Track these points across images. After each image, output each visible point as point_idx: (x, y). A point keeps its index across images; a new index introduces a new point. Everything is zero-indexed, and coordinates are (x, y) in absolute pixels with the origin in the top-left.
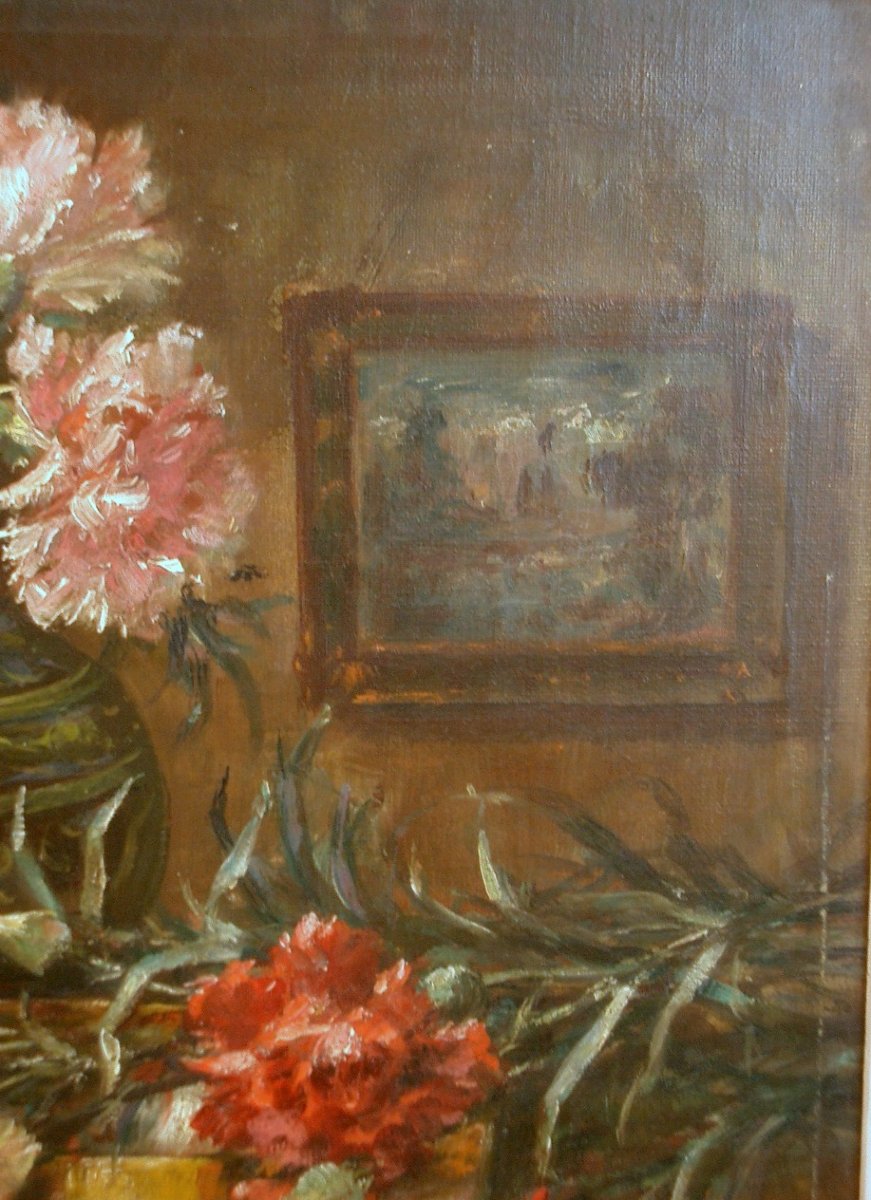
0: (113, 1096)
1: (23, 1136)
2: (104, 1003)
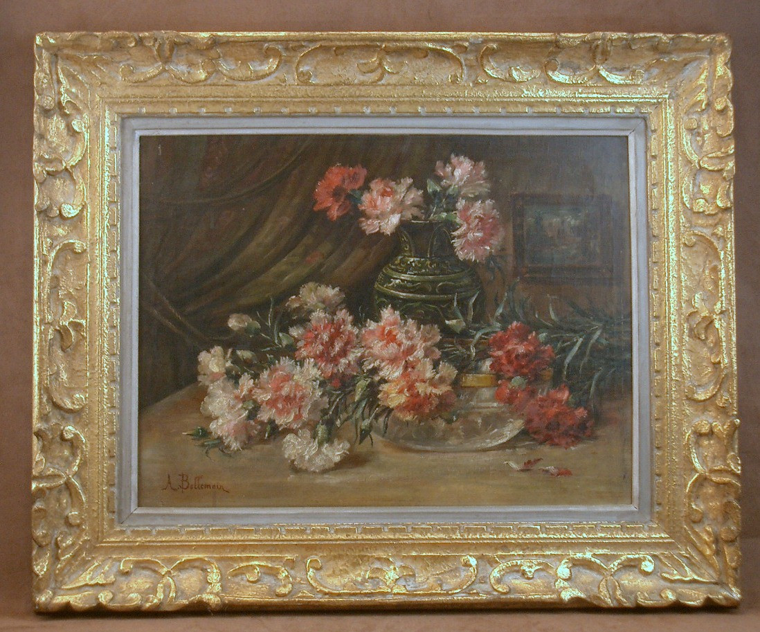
0: (473, 360)
1: (454, 369)
2: (472, 340)
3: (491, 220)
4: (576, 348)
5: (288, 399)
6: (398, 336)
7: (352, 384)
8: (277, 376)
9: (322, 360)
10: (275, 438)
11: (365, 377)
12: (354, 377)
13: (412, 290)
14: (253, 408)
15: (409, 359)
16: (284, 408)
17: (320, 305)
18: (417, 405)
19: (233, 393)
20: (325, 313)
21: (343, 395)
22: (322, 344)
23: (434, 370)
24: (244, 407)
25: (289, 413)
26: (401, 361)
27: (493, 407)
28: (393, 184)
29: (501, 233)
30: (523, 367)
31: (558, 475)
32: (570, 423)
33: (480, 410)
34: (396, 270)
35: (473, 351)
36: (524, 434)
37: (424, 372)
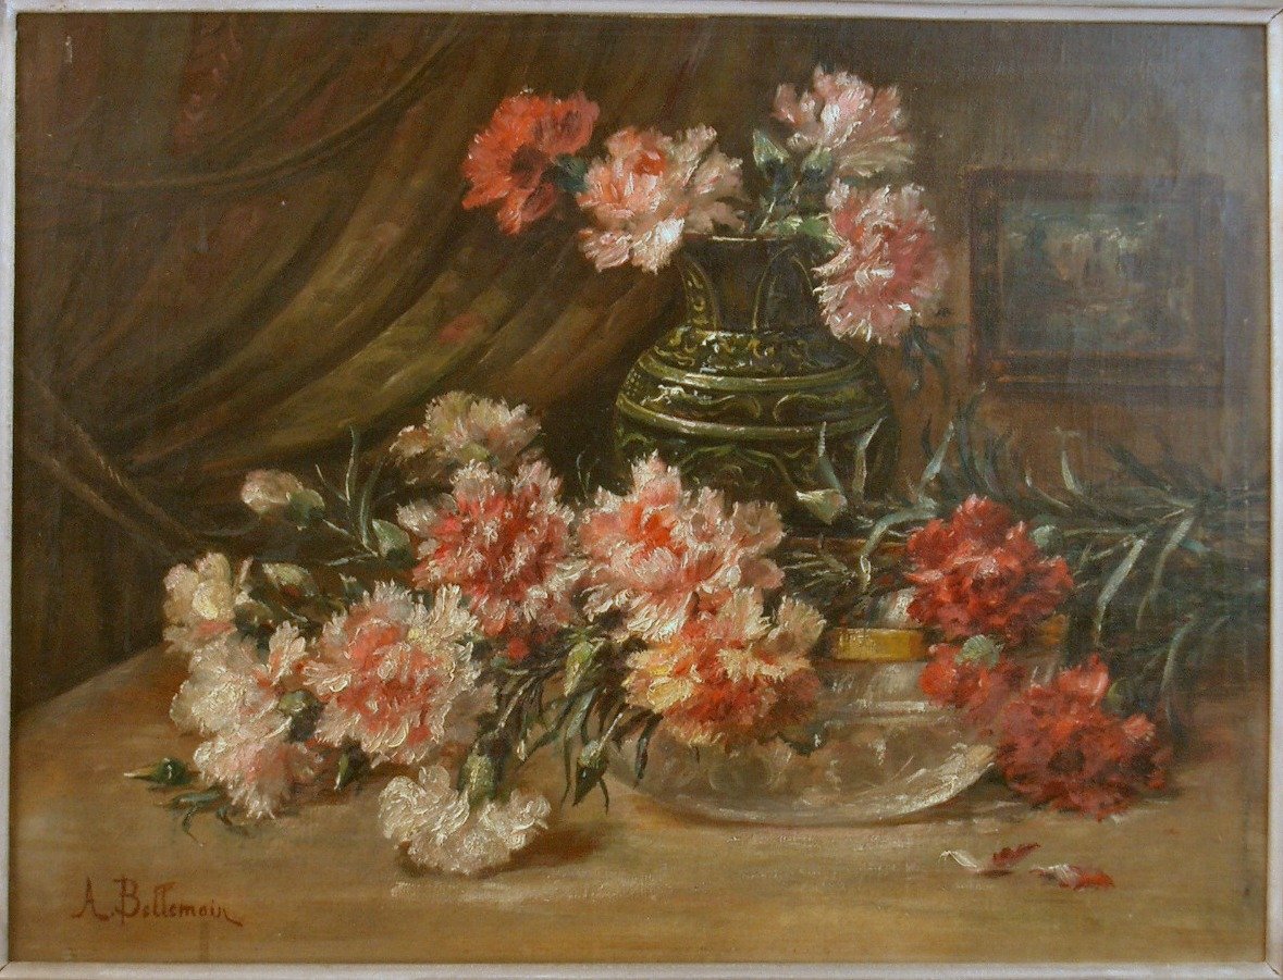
0: (866, 593)
1: (817, 615)
2: (863, 541)
3: (913, 238)
4: (1127, 565)
5: (393, 689)
6: (675, 532)
7: (556, 652)
8: (366, 632)
9: (481, 590)
10: (359, 789)
11: (592, 635)
12: (562, 633)
13: (711, 414)
14: (304, 711)
15: (702, 589)
16: (383, 712)
17: (478, 450)
18: (721, 706)
19: (254, 672)
20: (490, 471)
21: (535, 682)
22: (482, 550)
23: (767, 618)
24: (281, 710)
25: (395, 724)
26: (681, 595)
27: (914, 712)
28: (665, 142)
29: (941, 271)
30: (990, 611)
31: (1079, 885)
32: (1111, 753)
33: (883, 721)
34: (673, 364)
35: (866, 569)
36: (994, 781)
37: (742, 620)
